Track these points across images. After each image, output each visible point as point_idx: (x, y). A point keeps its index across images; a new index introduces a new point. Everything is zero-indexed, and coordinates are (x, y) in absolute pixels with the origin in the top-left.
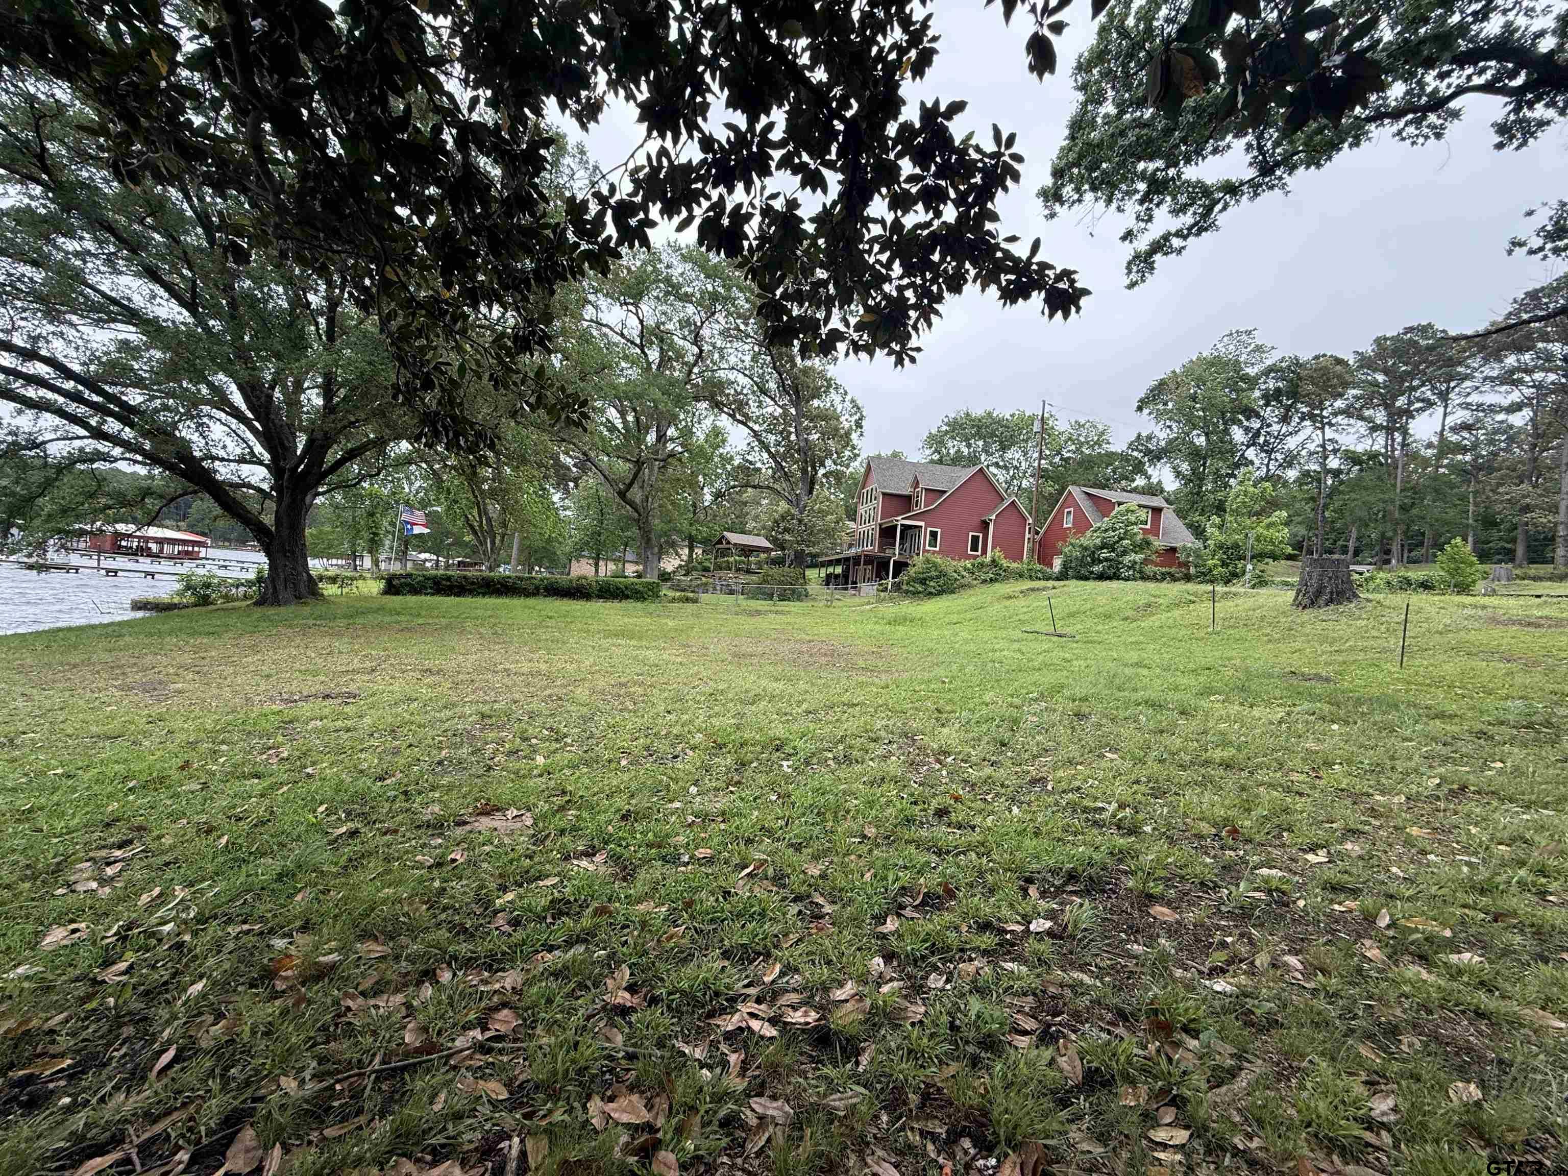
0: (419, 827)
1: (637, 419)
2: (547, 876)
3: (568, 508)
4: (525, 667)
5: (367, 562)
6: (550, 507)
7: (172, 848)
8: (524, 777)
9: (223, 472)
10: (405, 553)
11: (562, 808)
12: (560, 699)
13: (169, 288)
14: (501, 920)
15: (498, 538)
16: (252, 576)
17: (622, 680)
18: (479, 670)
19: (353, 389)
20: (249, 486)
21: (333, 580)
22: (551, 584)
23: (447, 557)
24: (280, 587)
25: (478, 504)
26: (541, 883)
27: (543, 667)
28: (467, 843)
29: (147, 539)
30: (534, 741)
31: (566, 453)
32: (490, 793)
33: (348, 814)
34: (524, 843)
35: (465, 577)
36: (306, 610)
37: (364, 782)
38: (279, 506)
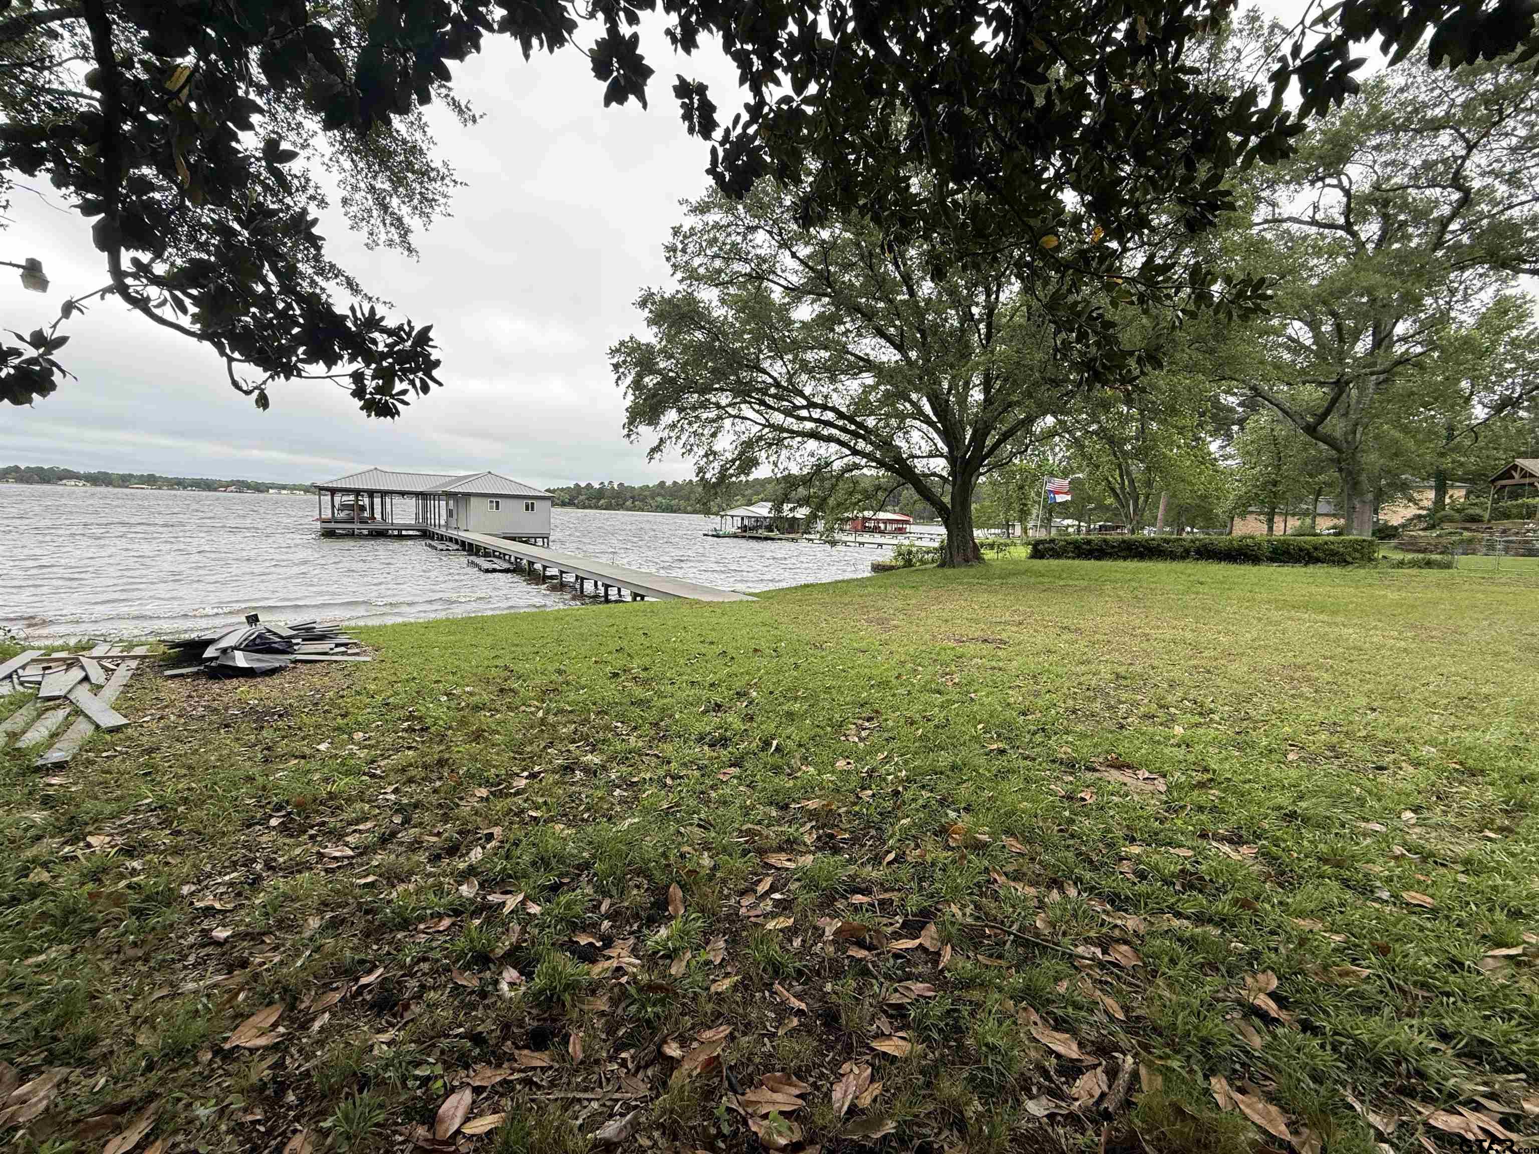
0: (1053, 761)
1: (1339, 328)
2: (1180, 846)
3: (1231, 457)
4: (1169, 634)
5: (1018, 530)
6: (1206, 460)
7: (892, 729)
8: (1159, 742)
9: (920, 466)
10: (1049, 520)
11: (1201, 785)
12: (1209, 672)
13: (889, 339)
14: (1126, 866)
15: (1142, 499)
16: (936, 545)
17: (1299, 660)
18: (1115, 632)
19: (1006, 380)
20: (934, 474)
21: (991, 546)
22: (1205, 546)
23: (1089, 523)
24: (955, 553)
25: (1120, 466)
26: (1172, 851)
27: (1189, 635)
28: (1098, 787)
29: (878, 520)
30: (1172, 710)
31: (1229, 392)
32: (1121, 750)
33: (999, 736)
34: (1154, 805)
35: (1105, 541)
36: (972, 571)
37: (1012, 714)
38: (953, 486)
